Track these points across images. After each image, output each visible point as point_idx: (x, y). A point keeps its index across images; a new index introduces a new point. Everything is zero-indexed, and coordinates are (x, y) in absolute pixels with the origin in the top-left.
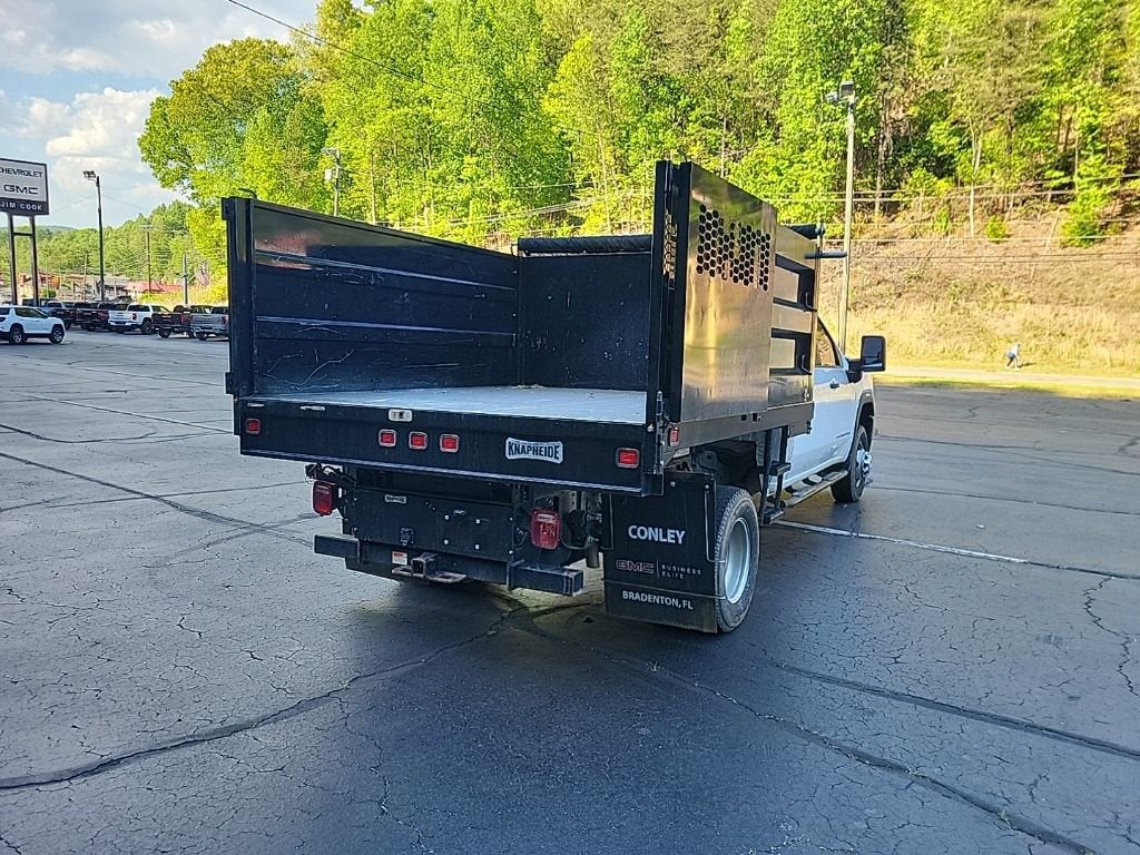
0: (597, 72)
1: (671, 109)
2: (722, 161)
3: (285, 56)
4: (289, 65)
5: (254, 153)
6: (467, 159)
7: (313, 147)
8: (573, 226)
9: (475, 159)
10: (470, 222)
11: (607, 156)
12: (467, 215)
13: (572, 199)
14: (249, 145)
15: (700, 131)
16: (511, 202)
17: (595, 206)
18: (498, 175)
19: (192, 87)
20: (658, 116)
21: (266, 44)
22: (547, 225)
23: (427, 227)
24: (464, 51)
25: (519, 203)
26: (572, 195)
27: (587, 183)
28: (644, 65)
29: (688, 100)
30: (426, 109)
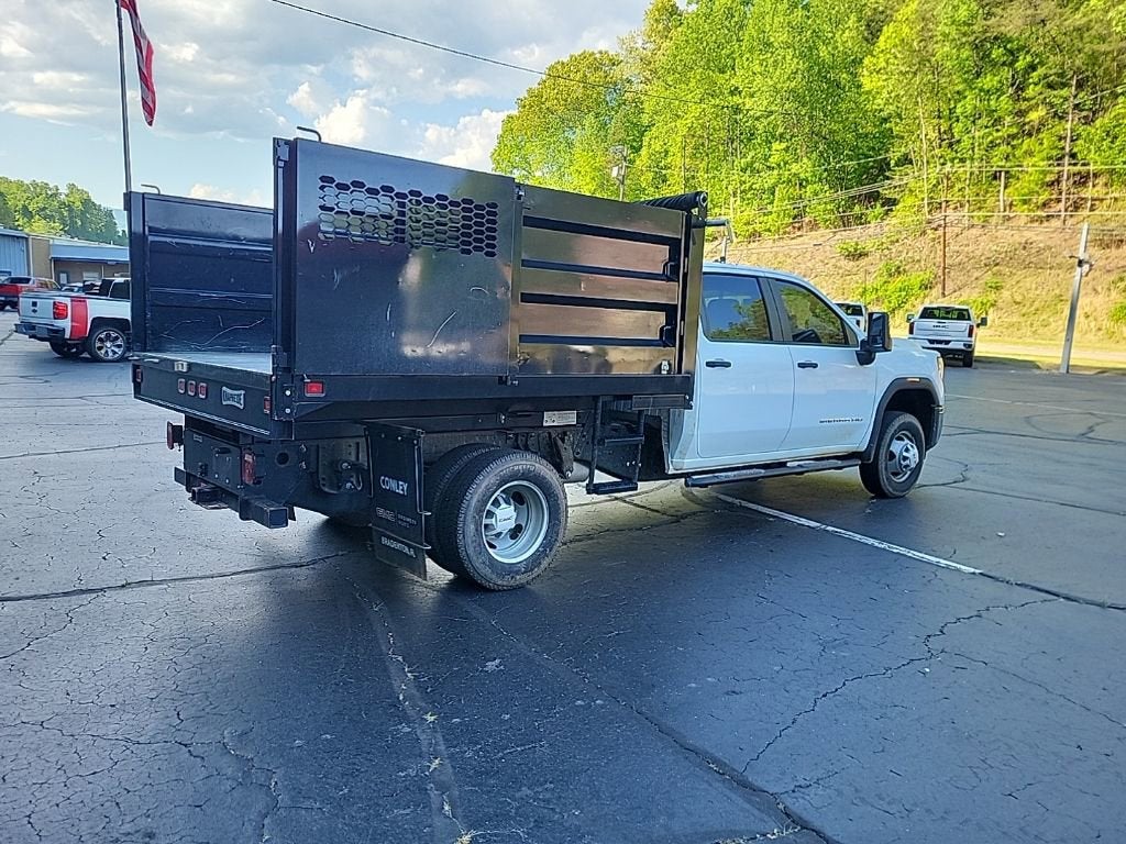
0: (921, 41)
1: (1006, 73)
2: (1068, 126)
3: (614, 64)
4: (616, 72)
5: (580, 158)
6: (776, 146)
7: (634, 148)
8: (886, 208)
9: (784, 145)
10: (775, 209)
11: (929, 131)
12: (772, 203)
13: (888, 178)
14: (577, 150)
15: (1041, 93)
16: (817, 187)
17: (912, 185)
18: (805, 160)
19: (534, 103)
20: (988, 81)
21: (598, 56)
22: (857, 208)
23: (732, 216)
24: (779, 37)
25: (826, 188)
26: (887, 174)
27: (906, 160)
28: (975, 27)
29: (1029, 58)
30: (737, 99)
